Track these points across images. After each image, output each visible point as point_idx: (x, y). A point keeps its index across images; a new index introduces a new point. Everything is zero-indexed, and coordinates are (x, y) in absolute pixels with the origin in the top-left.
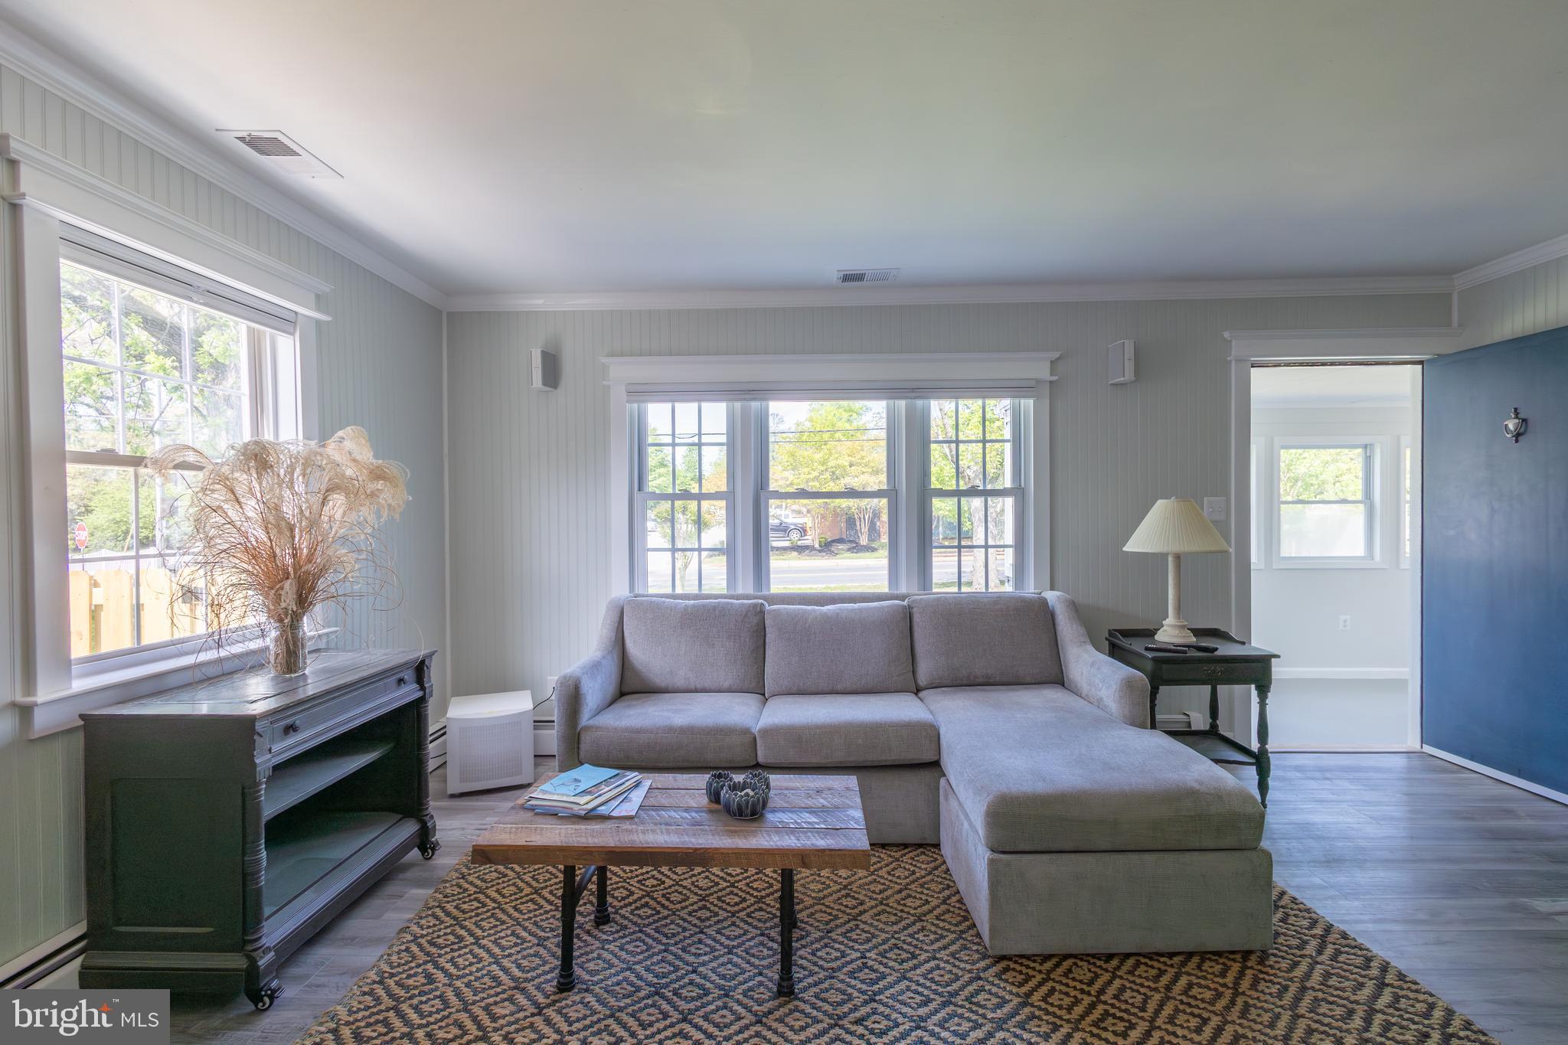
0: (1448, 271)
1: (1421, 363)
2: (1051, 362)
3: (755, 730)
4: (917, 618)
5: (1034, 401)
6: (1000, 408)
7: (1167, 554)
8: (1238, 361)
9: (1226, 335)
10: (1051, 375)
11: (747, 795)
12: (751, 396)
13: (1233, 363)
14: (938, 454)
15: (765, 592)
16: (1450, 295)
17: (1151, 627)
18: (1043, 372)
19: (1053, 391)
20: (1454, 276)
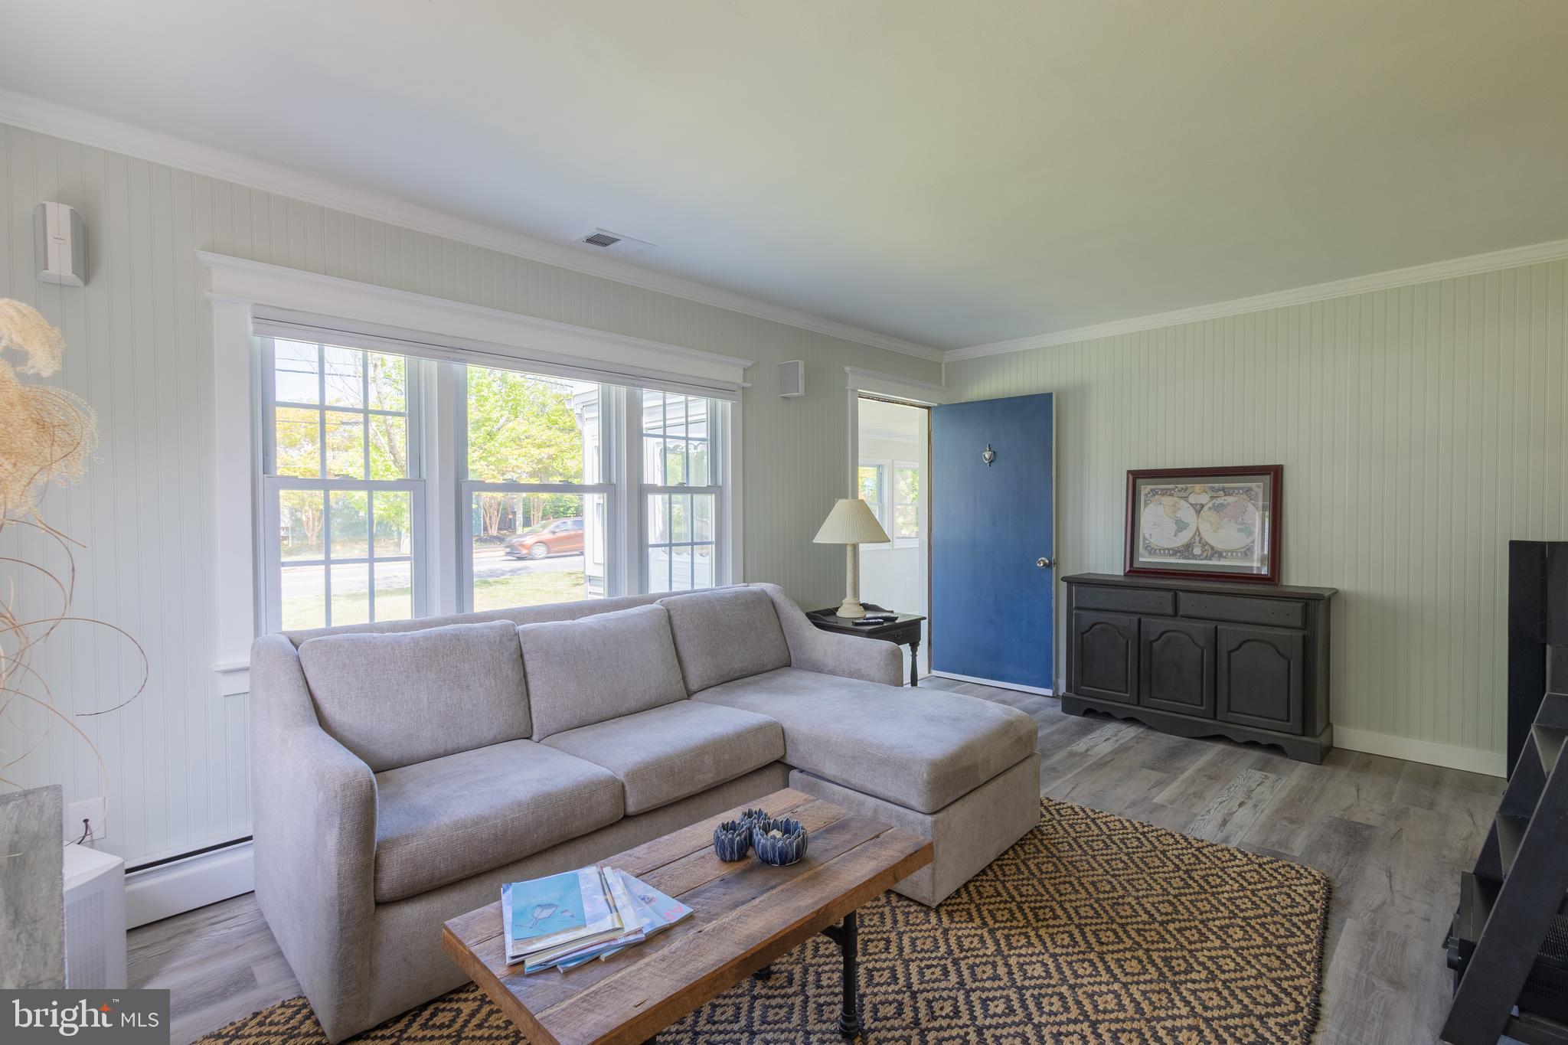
0: (942, 347)
1: (928, 408)
2: (744, 370)
3: (621, 777)
4: (676, 621)
5: (732, 404)
6: (700, 407)
7: (846, 545)
8: (852, 390)
9: (847, 369)
10: (744, 381)
11: (774, 837)
12: (457, 356)
13: (849, 392)
14: (651, 448)
15: (467, 612)
16: (941, 364)
17: (831, 607)
18: (737, 377)
19: (744, 395)
20: (946, 352)
